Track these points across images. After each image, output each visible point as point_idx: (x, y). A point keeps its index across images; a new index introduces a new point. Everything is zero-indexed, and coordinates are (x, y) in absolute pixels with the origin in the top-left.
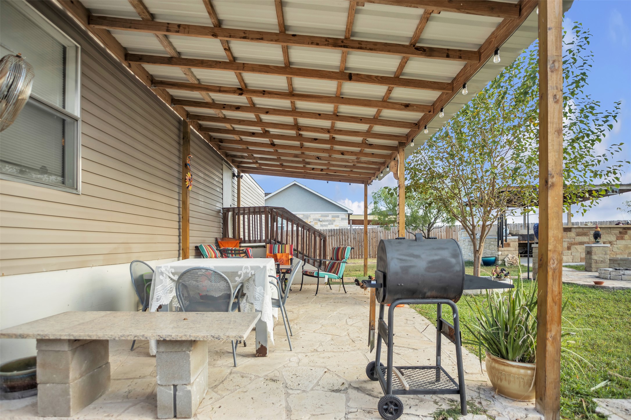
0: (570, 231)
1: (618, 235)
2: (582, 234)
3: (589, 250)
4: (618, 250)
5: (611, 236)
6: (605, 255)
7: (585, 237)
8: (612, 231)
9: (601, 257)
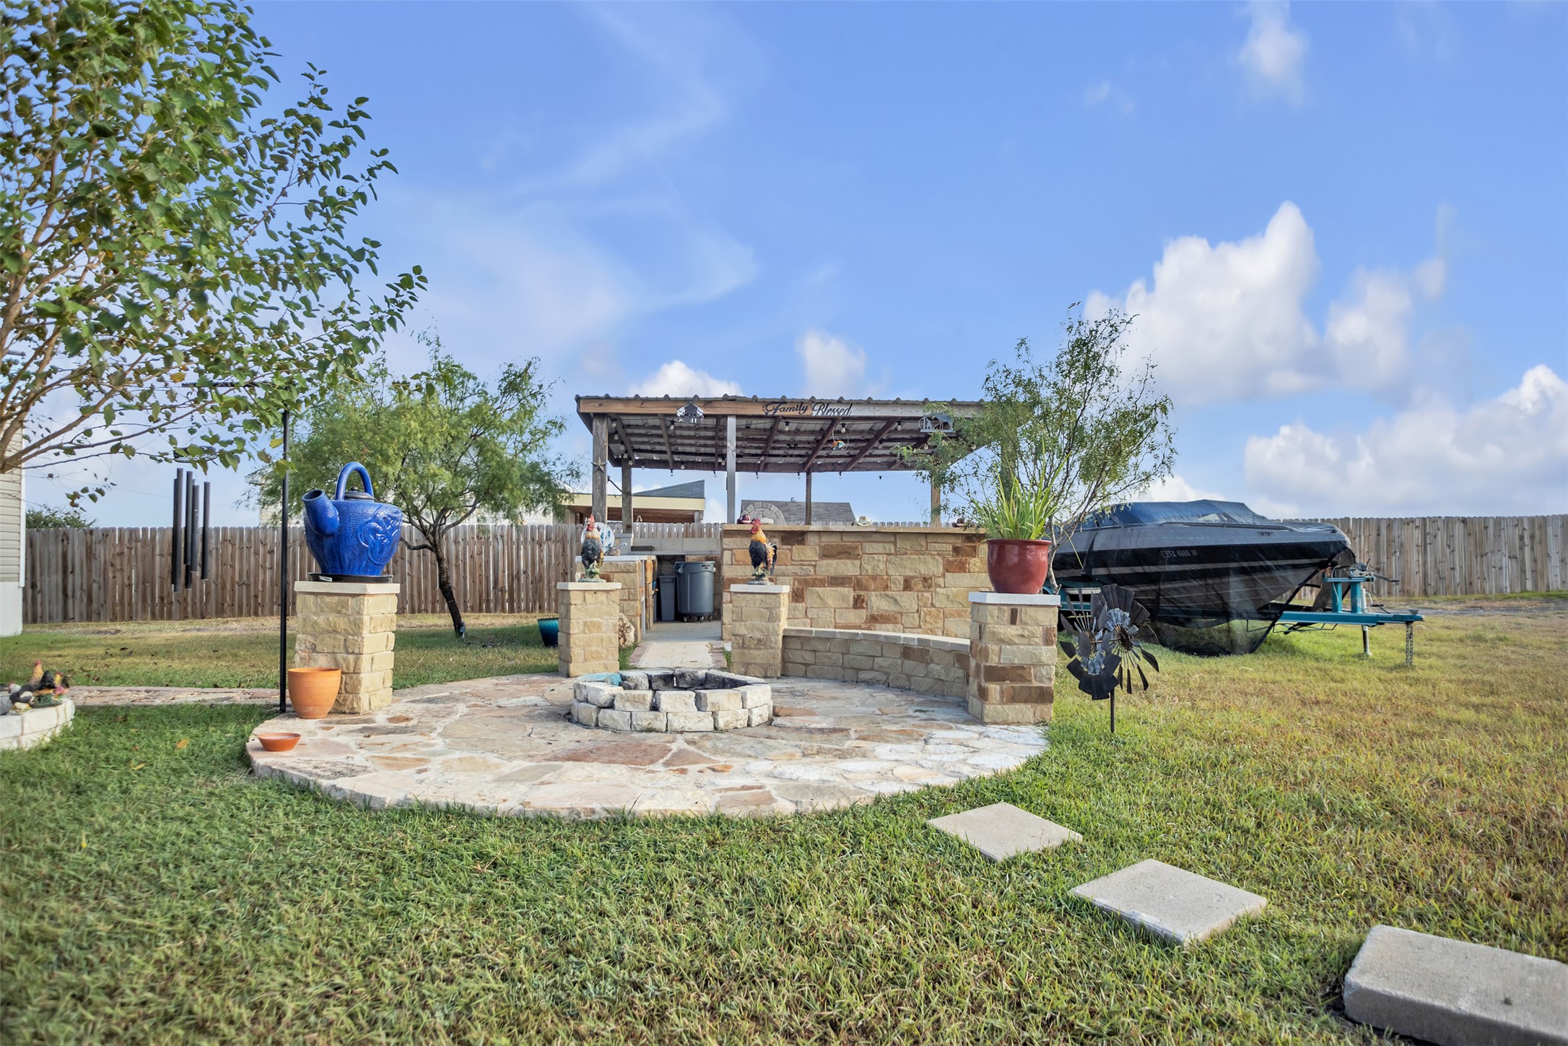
0: (802, 542)
1: (951, 559)
2: (839, 553)
6: (769, 620)
7: (848, 562)
8: (932, 546)
9: (759, 630)
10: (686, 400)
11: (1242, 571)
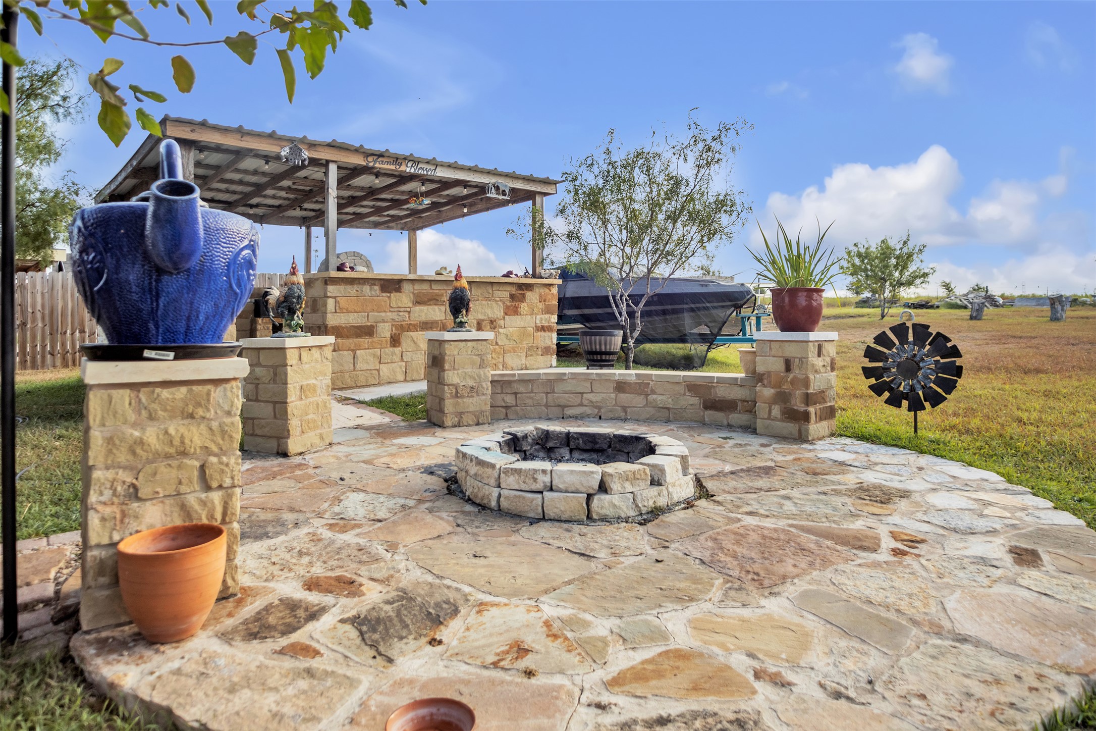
0: (399, 290)
1: (509, 304)
2: (430, 300)
3: (436, 353)
4: (507, 342)
5: (494, 303)
6: (480, 367)
7: (436, 307)
8: (496, 293)
9: (471, 377)
10: (291, 140)
11: (692, 310)
